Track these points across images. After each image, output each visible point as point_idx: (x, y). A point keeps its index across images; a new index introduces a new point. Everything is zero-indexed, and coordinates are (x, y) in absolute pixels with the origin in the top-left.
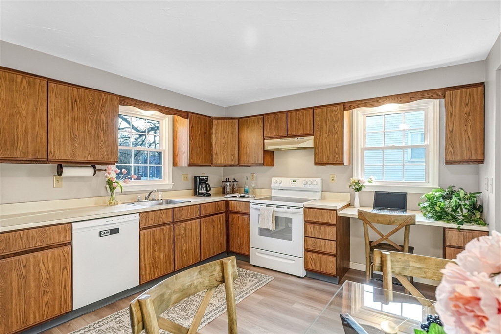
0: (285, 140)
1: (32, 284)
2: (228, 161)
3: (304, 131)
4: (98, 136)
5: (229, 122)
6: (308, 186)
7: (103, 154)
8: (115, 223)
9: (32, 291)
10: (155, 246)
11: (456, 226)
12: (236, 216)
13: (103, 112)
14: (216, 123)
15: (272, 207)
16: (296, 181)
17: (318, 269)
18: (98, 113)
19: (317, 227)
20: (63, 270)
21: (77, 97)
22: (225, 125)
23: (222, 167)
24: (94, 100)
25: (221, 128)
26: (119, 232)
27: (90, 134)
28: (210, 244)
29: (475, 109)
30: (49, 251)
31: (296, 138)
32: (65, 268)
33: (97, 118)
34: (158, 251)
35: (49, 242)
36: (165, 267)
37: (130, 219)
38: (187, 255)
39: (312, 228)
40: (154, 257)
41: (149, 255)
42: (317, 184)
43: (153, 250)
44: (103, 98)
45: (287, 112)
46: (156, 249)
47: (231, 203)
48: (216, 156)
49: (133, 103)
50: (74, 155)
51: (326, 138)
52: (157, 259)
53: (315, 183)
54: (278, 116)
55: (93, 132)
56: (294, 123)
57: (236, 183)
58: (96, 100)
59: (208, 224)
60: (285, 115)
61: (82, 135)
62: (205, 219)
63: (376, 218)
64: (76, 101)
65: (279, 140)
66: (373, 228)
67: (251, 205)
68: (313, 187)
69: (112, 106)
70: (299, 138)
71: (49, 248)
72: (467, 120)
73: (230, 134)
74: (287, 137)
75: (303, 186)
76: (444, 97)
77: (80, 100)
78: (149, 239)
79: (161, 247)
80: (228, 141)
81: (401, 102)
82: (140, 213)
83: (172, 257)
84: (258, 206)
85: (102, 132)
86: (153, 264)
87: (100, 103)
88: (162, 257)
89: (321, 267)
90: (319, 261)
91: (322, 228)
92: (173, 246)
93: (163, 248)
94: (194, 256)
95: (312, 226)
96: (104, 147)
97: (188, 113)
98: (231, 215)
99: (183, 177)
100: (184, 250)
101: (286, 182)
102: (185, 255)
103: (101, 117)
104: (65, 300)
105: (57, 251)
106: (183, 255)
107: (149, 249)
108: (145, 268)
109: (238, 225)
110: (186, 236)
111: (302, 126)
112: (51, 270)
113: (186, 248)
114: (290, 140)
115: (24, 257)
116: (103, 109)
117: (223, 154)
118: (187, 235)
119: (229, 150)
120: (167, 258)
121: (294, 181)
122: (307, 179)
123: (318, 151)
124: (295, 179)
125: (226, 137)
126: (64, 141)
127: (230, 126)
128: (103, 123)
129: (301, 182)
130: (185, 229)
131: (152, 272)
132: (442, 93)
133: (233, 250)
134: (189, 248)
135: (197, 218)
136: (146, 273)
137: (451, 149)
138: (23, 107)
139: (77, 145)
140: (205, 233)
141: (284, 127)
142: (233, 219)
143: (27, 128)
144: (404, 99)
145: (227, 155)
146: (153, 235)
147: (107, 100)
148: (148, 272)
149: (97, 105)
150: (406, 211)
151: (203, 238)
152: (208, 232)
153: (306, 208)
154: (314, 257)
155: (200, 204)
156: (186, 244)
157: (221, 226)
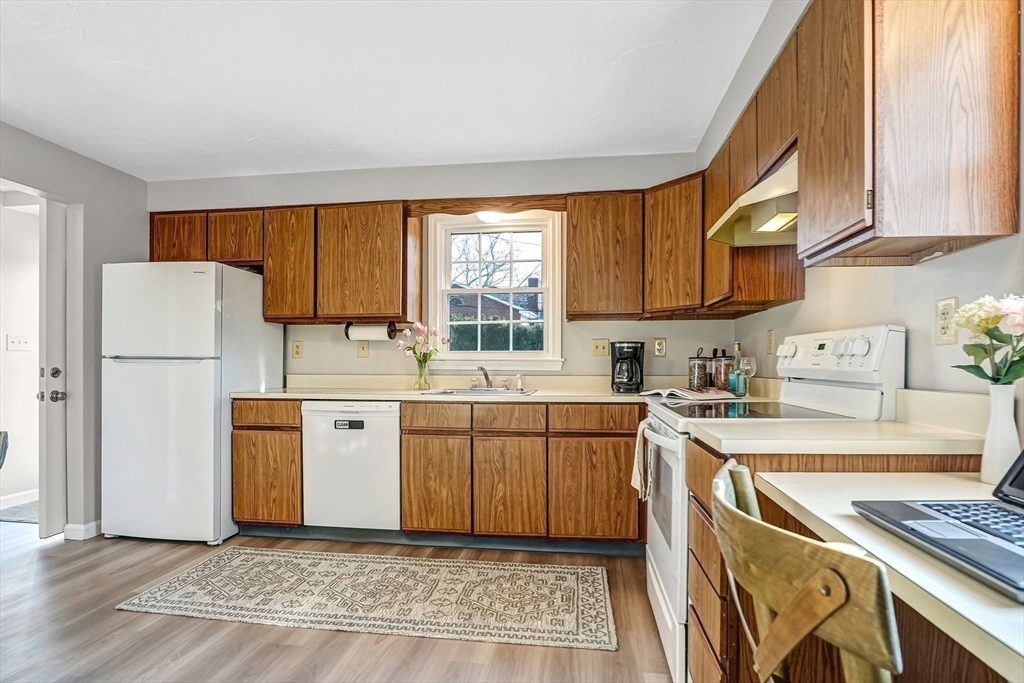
1: (261, 470)
2: (678, 298)
4: (372, 276)
5: (681, 188)
6: (845, 364)
7: (378, 302)
8: (357, 412)
9: (260, 478)
10: (430, 469)
13: (378, 234)
14: (653, 202)
18: (373, 237)
20: (291, 463)
21: (348, 220)
22: (671, 200)
24: (367, 219)
25: (663, 210)
26: (362, 428)
27: (362, 273)
28: (578, 504)
30: (277, 434)
32: (293, 461)
33: (371, 246)
34: (435, 480)
35: (277, 422)
36: (451, 516)
37: (380, 410)
38: (505, 508)
40: (427, 490)
41: (418, 483)
43: (425, 475)
44: (379, 212)
46: (432, 475)
48: (651, 289)
49: (438, 207)
50: (344, 307)
52: (433, 496)
55: (366, 270)
58: (371, 217)
59: (573, 455)
61: (353, 277)
62: (563, 441)
64: (346, 227)
69: (391, 222)
71: (279, 428)
73: (683, 223)
77: (351, 223)
78: (418, 453)
79: (441, 473)
80: (677, 243)
82: (401, 402)
83: (468, 502)
85: (378, 267)
86: (424, 502)
87: (375, 222)
88: (444, 494)
92: (469, 481)
93: (446, 478)
94: (526, 519)
96: (379, 291)
97: (565, 196)
99: (593, 347)
100: (498, 498)
102: (501, 508)
103: (376, 243)
104: (293, 505)
105: (285, 436)
106: (496, 507)
107: (417, 472)
108: (410, 503)
110: (504, 468)
112: (279, 459)
113: (505, 494)
115: (252, 433)
116: (379, 230)
117: (667, 280)
118: (508, 465)
119: (681, 269)
120: (456, 500)
121: (820, 347)
125: (673, 232)
126: (333, 287)
127: (684, 200)
128: (379, 253)
130: (502, 453)
131: (424, 517)
134: (512, 496)
135: (539, 435)
136: (411, 514)
138: (292, 249)
139: (347, 292)
140: (564, 476)
143: (294, 276)
145: (676, 282)
146: (426, 448)
147: (384, 213)
148: (415, 514)
149: (371, 226)
151: (557, 484)
152: (573, 475)
155: (547, 404)
156: (505, 486)
157: (619, 470)
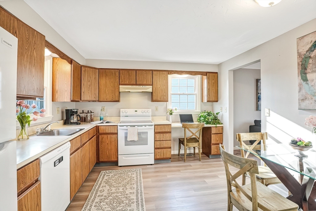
0: (134, 86)
2: (92, 98)
3: (146, 82)
4: (31, 72)
5: (93, 70)
6: (144, 114)
8: (62, 152)
10: (76, 167)
11: (215, 126)
12: (105, 136)
13: (35, 49)
14: (84, 70)
15: (135, 127)
16: (137, 111)
17: (162, 157)
18: (31, 49)
19: (162, 135)
20: (37, 207)
21: (17, 29)
22: (90, 72)
23: (75, 102)
24: (29, 35)
25: (88, 74)
26: (62, 160)
28: (92, 159)
29: (215, 82)
31: (142, 86)
32: (38, 204)
33: (31, 54)
34: (76, 171)
35: (28, 182)
36: (79, 182)
37: (67, 147)
39: (159, 136)
42: (150, 112)
44: (35, 36)
45: (136, 70)
47: (101, 128)
48: (84, 94)
51: (159, 88)
52: (76, 177)
53: (149, 112)
54: (130, 72)
56: (141, 77)
57: (93, 114)
58: (31, 36)
59: (91, 144)
60: (135, 72)
62: (90, 140)
63: (192, 126)
64: (16, 32)
65: (130, 86)
66: (190, 131)
67: (119, 127)
68: (147, 114)
69: (41, 45)
70: (143, 86)
72: (213, 85)
73: (93, 79)
74: (136, 85)
75: (142, 114)
76: (206, 76)
77: (19, 32)
80: (92, 84)
81: (192, 75)
82: (70, 141)
84: (125, 127)
85: (34, 67)
87: (33, 40)
88: (78, 175)
89: (164, 155)
90: (162, 153)
91: (164, 134)
93: (78, 168)
95: (159, 134)
98: (100, 136)
100: (85, 167)
101: (131, 112)
103: (33, 53)
107: (73, 170)
108: (72, 186)
109: (107, 142)
110: (85, 155)
111: (145, 80)
114: (137, 87)
116: (35, 46)
117: (89, 93)
119: (93, 90)
121: (135, 111)
122: (144, 110)
123: (155, 94)
124: (136, 110)
125: (90, 80)
127: (94, 73)
128: (35, 60)
129: (140, 112)
130: (85, 150)
131: (75, 189)
132: (205, 74)
133: (102, 160)
137: (209, 96)
141: (134, 78)
142: (102, 138)
144: (193, 74)
145: (91, 94)
147: (38, 38)
148: (73, 190)
149: (31, 41)
150: (193, 122)
151: (90, 155)
152: (91, 150)
153: (155, 125)
154: (160, 151)
155: (89, 130)
156: (85, 161)
157: (95, 145)
